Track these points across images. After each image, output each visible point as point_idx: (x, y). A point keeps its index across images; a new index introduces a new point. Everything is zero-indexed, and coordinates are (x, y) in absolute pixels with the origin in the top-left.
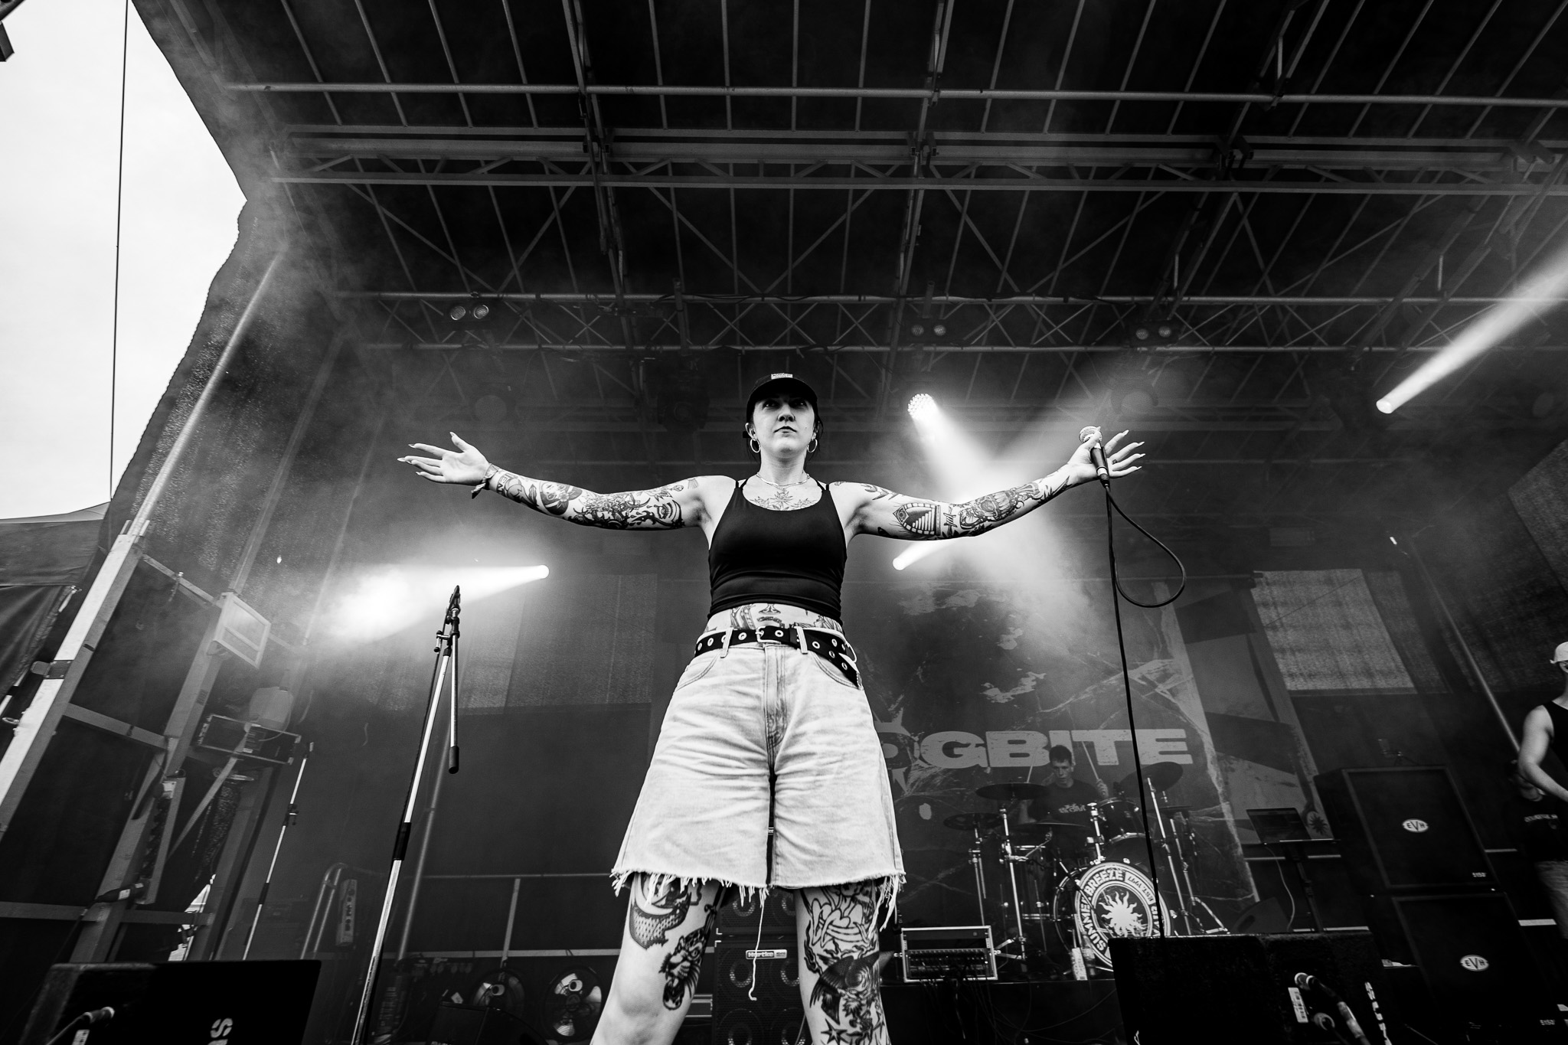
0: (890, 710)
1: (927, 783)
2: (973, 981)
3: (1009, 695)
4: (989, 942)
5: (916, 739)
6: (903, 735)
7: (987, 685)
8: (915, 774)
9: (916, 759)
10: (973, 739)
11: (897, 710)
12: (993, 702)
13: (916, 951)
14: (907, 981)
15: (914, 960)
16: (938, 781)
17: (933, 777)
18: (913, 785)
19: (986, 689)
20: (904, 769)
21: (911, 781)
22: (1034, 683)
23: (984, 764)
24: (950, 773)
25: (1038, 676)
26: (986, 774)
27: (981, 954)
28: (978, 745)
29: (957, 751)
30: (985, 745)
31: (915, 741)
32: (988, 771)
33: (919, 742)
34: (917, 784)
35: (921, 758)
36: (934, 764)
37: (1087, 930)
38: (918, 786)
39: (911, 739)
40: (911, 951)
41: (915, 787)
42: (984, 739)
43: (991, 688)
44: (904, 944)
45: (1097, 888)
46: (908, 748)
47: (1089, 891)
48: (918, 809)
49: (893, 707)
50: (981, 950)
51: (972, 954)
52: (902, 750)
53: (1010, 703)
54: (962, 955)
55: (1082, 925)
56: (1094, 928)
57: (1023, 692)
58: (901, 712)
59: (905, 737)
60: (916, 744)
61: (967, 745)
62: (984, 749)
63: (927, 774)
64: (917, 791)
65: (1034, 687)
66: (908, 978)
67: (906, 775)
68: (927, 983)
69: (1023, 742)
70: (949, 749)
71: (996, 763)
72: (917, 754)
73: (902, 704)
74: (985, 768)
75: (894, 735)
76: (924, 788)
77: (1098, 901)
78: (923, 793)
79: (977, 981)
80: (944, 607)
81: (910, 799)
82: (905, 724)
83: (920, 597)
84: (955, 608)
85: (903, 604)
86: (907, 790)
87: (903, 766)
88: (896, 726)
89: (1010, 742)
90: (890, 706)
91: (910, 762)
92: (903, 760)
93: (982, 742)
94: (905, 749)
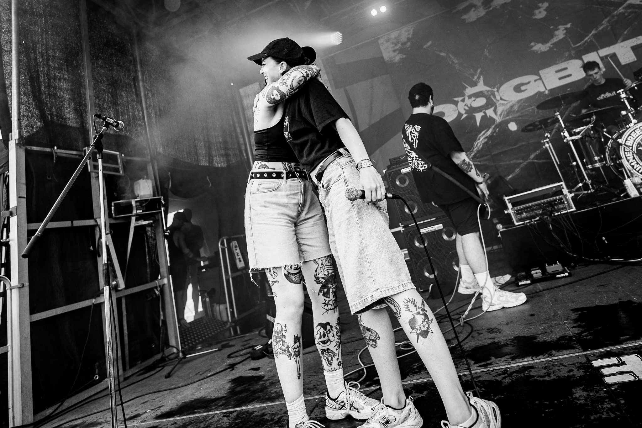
0: (474, 80)
1: (510, 112)
2: (558, 215)
3: (549, 45)
4: (565, 191)
5: (495, 89)
6: (486, 91)
7: (532, 44)
8: (500, 109)
9: (498, 101)
10: (532, 78)
11: (479, 78)
12: (539, 52)
13: (518, 208)
14: (517, 224)
15: (518, 213)
16: (516, 108)
17: (512, 107)
18: (500, 115)
19: (532, 46)
20: (493, 108)
21: (499, 113)
22: (565, 31)
23: (542, 89)
24: (522, 101)
25: (566, 26)
26: (546, 95)
27: (561, 199)
28: (535, 81)
29: (523, 88)
30: (541, 79)
31: (494, 91)
32: (547, 92)
33: (498, 91)
34: (503, 114)
35: (501, 99)
36: (510, 100)
37: (633, 167)
38: (504, 115)
39: (492, 91)
40: (515, 208)
41: (502, 116)
42: (539, 75)
43: (535, 45)
44: (510, 206)
45: (634, 141)
46: (492, 97)
47: (629, 143)
48: (508, 127)
49: (476, 77)
50: (561, 196)
51: (555, 200)
52: (488, 98)
53: (551, 49)
54: (548, 202)
55: (629, 164)
56: (638, 163)
57: (558, 40)
59: (488, 91)
60: (496, 93)
61: (529, 83)
62: (540, 81)
63: (508, 106)
64: (504, 117)
65: (565, 34)
66: (517, 222)
67: (495, 111)
68: (529, 223)
69: (566, 69)
70: (518, 89)
71: (549, 87)
72: (498, 98)
73: (481, 73)
74: (544, 92)
75: (481, 92)
76: (508, 114)
77: (637, 148)
78: (508, 118)
80: (491, 9)
81: (501, 123)
82: (486, 84)
83: (473, 9)
84: (498, 7)
85: (464, 17)
86: (498, 119)
87: (491, 107)
88: (481, 87)
89: (557, 72)
90: (474, 78)
91: (495, 104)
92: (490, 104)
93: (538, 78)
94: (490, 98)
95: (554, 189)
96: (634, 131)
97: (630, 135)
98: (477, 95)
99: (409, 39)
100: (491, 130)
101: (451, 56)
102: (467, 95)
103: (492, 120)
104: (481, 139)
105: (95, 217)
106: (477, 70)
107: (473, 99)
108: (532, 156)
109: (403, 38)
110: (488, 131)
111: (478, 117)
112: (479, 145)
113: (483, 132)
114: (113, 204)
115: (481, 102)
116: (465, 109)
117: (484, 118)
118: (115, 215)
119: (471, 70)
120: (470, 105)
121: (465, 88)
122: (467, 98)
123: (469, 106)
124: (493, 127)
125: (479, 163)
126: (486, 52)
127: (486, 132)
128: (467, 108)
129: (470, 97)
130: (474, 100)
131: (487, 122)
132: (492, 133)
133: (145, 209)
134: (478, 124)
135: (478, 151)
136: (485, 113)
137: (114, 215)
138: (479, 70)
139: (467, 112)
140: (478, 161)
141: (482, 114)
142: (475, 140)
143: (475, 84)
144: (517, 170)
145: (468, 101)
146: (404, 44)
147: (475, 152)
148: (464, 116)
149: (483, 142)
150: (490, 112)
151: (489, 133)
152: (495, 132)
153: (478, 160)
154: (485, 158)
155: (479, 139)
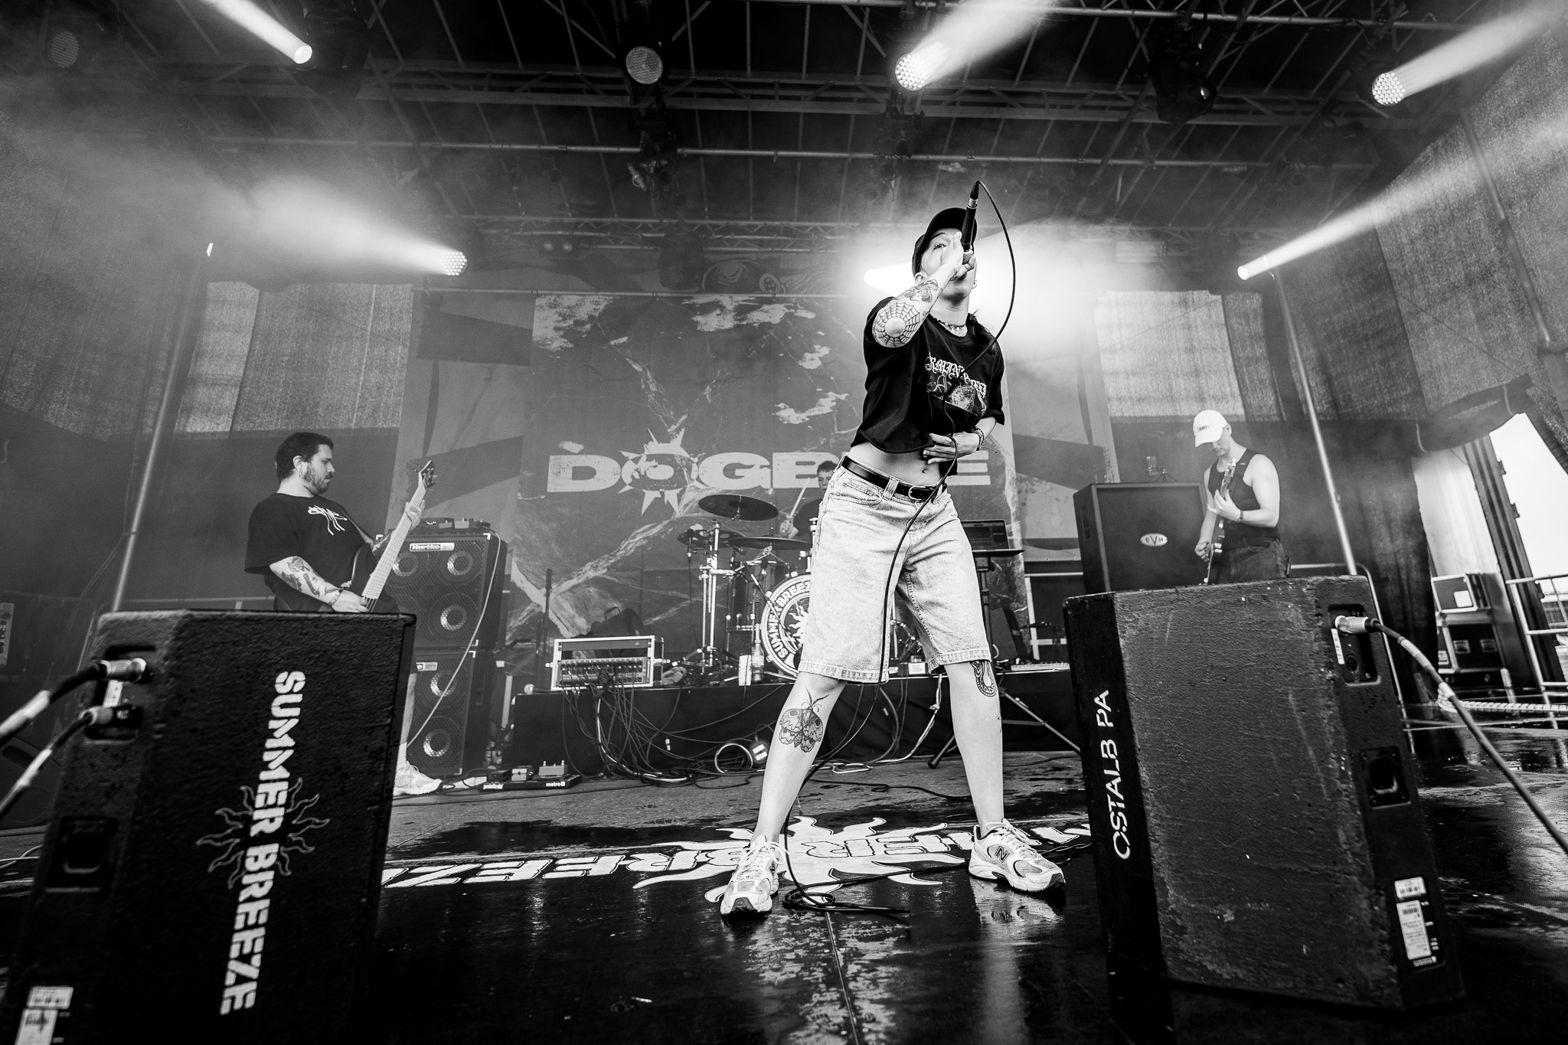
0: (669, 430)
3: (804, 416)
4: (651, 652)
5: (696, 460)
6: (680, 456)
7: (782, 405)
8: (689, 496)
9: (692, 480)
10: (758, 460)
11: (678, 430)
12: (786, 423)
13: (566, 661)
14: (553, 688)
15: (564, 670)
18: (686, 506)
19: (779, 409)
20: (678, 490)
21: (684, 502)
22: (835, 403)
23: (766, 485)
25: (839, 396)
26: (768, 495)
28: (762, 467)
29: (738, 472)
30: (770, 467)
31: (693, 462)
32: (770, 492)
33: (698, 464)
34: (691, 505)
35: (698, 479)
36: (711, 486)
38: (692, 507)
39: (689, 460)
40: (562, 661)
41: (688, 508)
42: (771, 461)
43: (785, 408)
44: (557, 655)
45: (790, 599)
46: (685, 470)
48: (689, 530)
49: (673, 427)
51: (630, 663)
52: (678, 471)
53: (804, 424)
57: (820, 413)
58: (682, 433)
59: (683, 459)
60: (694, 466)
61: (750, 467)
62: (769, 470)
63: (705, 494)
64: (690, 512)
65: (833, 408)
66: (555, 686)
67: (680, 497)
68: (570, 691)
70: (730, 471)
71: (779, 484)
72: (694, 476)
73: (683, 425)
74: (767, 490)
75: (672, 456)
76: (698, 509)
77: (789, 612)
78: (696, 514)
80: (745, 323)
81: (683, 520)
82: (685, 445)
83: (718, 311)
84: (756, 325)
85: (699, 318)
86: (679, 512)
87: (677, 488)
88: (675, 447)
89: (798, 463)
90: (669, 427)
91: (686, 483)
92: (678, 481)
93: (767, 463)
94: (681, 470)
95: (637, 644)
96: (795, 585)
97: (787, 590)
98: (661, 459)
99: (591, 318)
100: (659, 527)
101: (649, 375)
102: (647, 452)
103: (669, 509)
104: (637, 539)
106: (681, 415)
107: (654, 463)
109: (583, 313)
110: (654, 526)
111: (650, 496)
112: (630, 547)
113: (646, 527)
115: (665, 472)
116: (633, 477)
117: (659, 502)
119: (672, 413)
120: (645, 472)
121: (649, 439)
122: (644, 458)
123: (642, 473)
124: (666, 522)
125: (616, 581)
126: (708, 391)
127: (650, 528)
128: (637, 476)
129: (650, 458)
130: (655, 467)
131: (661, 509)
132: (660, 533)
134: (643, 511)
135: (624, 558)
136: (662, 494)
138: (684, 417)
139: (634, 482)
140: (616, 577)
141: (657, 494)
142: (627, 538)
143: (665, 438)
144: (673, 611)
145: (643, 465)
146: (579, 323)
147: (619, 558)
148: (628, 488)
149: (638, 545)
150: (671, 496)
151: (654, 531)
152: (665, 532)
153: (617, 573)
154: (629, 573)
155: (634, 538)
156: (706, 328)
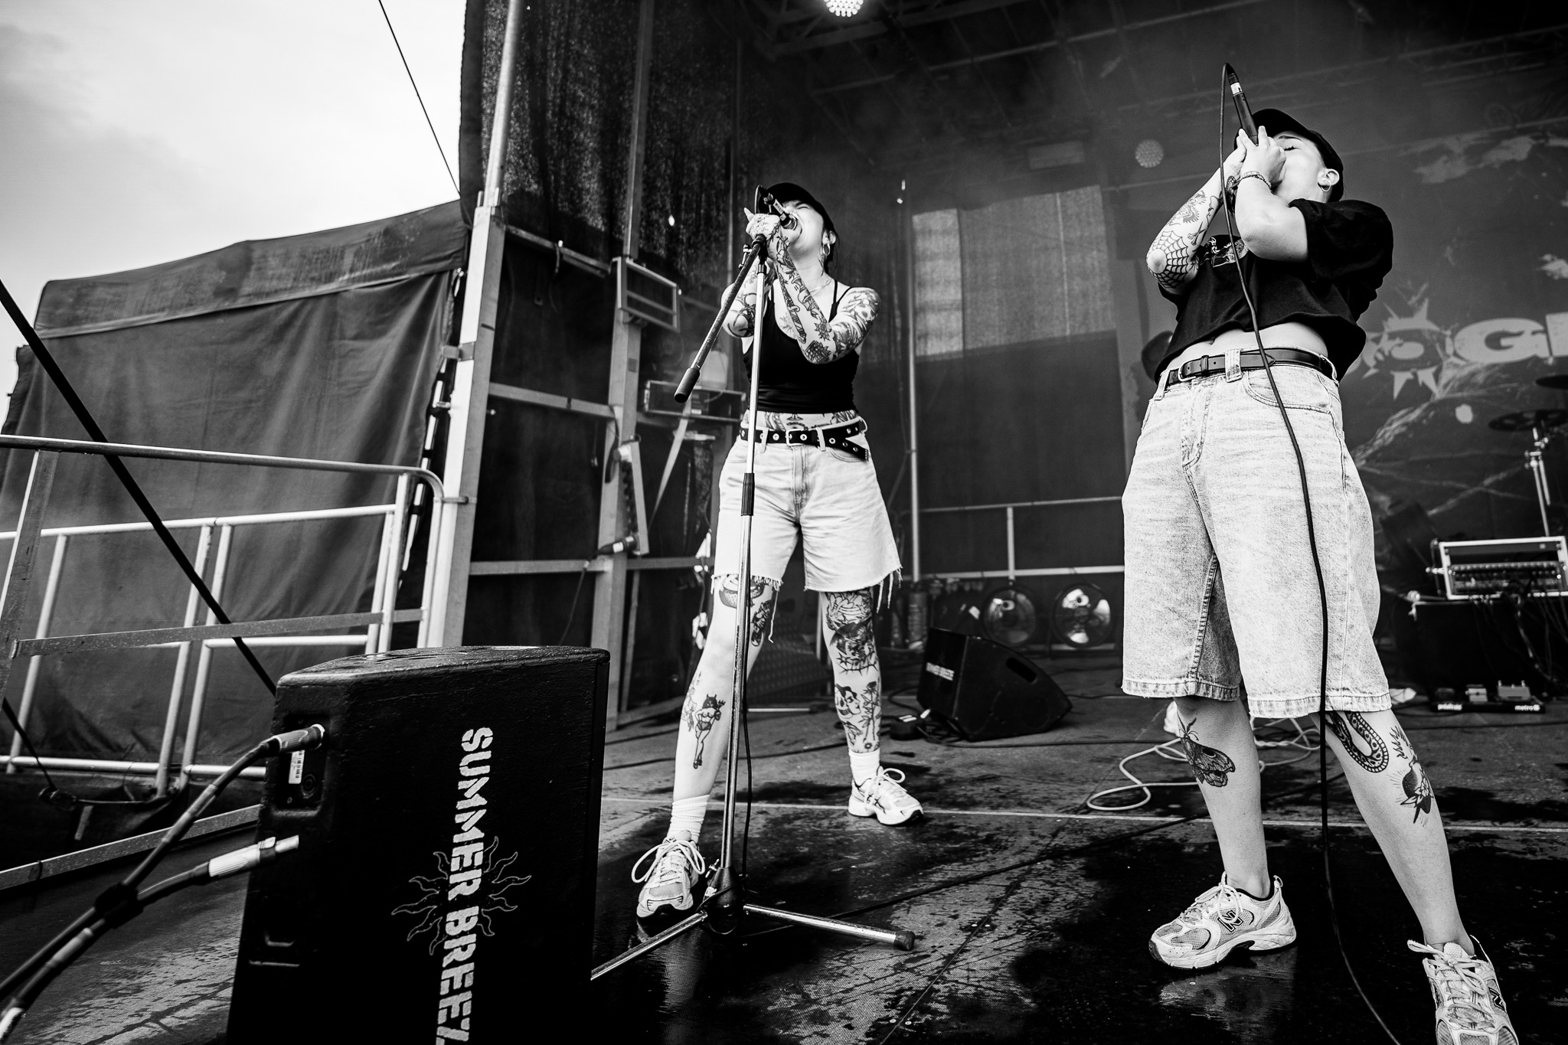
1: (1466, 383)
2: (1540, 598)
4: (1563, 555)
5: (1448, 333)
6: (1429, 331)
7: (1547, 257)
8: (1447, 374)
9: (1448, 356)
10: (1528, 326)
11: (1420, 302)
12: (1557, 277)
13: (1462, 567)
14: (1451, 597)
15: (1460, 576)
16: (1480, 378)
17: (1473, 374)
19: (1546, 262)
20: (1433, 369)
21: (1443, 381)
23: (1543, 353)
24: (1497, 368)
26: (1547, 366)
27: (1551, 568)
28: (1534, 333)
29: (1504, 342)
30: (1545, 331)
31: (1445, 336)
32: (1551, 361)
33: (1452, 337)
34: (1451, 384)
35: (1456, 354)
36: (1473, 359)
38: (1453, 387)
39: (1440, 334)
40: (1456, 568)
41: (1448, 388)
42: (1544, 324)
43: (1553, 260)
44: (1446, 560)
46: (1437, 345)
48: (1454, 412)
49: (1414, 299)
50: (1552, 563)
51: (1541, 568)
52: (1429, 348)
54: (1523, 569)
58: (1426, 305)
59: (1432, 333)
60: (1448, 341)
61: (1519, 334)
62: (1543, 337)
63: (1466, 372)
64: (1453, 391)
66: (1453, 594)
67: (1437, 376)
68: (1479, 600)
70: (1494, 341)
71: (1558, 352)
72: (1449, 350)
73: (1426, 294)
74: (1546, 359)
75: (1418, 331)
76: (1461, 388)
78: (1459, 394)
79: (1546, 597)
80: (1481, 166)
81: (1443, 402)
82: (1431, 317)
83: (1444, 158)
85: (1422, 170)
86: (1438, 393)
87: (1432, 366)
88: (1420, 321)
90: (1409, 299)
91: (1441, 361)
92: (1432, 359)
93: (1539, 327)
94: (1433, 347)
95: (1543, 547)
98: (1408, 336)
100: (1417, 412)
102: (1387, 330)
103: (1427, 393)
104: (1395, 425)
105: (611, 401)
106: (1421, 284)
107: (1398, 341)
108: (1488, 481)
110: (1412, 411)
111: (1400, 379)
112: (1387, 435)
113: (1402, 412)
114: (648, 385)
115: (1413, 350)
116: (1376, 359)
117: (1412, 384)
118: (650, 407)
119: (1409, 283)
120: (1390, 352)
121: (1386, 316)
122: (1385, 337)
123: (1387, 353)
124: (1425, 405)
125: (1379, 472)
126: (1449, 252)
127: (1407, 414)
128: (1380, 357)
129: (1392, 336)
130: (1400, 345)
131: (1416, 393)
132: (1420, 418)
133: (707, 410)
134: (1396, 394)
135: (1382, 449)
136: (1415, 375)
137: (647, 407)
138: (1424, 287)
139: (1378, 364)
140: (1378, 468)
141: (1408, 375)
142: (1381, 425)
143: (1407, 312)
144: (1451, 502)
145: (1386, 344)
147: (1376, 448)
148: (1372, 372)
149: (1397, 432)
150: (1426, 376)
151: (1413, 416)
152: (1426, 417)
153: (1378, 464)
154: (1393, 464)
155: (1391, 424)
156: (1434, 180)
